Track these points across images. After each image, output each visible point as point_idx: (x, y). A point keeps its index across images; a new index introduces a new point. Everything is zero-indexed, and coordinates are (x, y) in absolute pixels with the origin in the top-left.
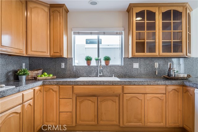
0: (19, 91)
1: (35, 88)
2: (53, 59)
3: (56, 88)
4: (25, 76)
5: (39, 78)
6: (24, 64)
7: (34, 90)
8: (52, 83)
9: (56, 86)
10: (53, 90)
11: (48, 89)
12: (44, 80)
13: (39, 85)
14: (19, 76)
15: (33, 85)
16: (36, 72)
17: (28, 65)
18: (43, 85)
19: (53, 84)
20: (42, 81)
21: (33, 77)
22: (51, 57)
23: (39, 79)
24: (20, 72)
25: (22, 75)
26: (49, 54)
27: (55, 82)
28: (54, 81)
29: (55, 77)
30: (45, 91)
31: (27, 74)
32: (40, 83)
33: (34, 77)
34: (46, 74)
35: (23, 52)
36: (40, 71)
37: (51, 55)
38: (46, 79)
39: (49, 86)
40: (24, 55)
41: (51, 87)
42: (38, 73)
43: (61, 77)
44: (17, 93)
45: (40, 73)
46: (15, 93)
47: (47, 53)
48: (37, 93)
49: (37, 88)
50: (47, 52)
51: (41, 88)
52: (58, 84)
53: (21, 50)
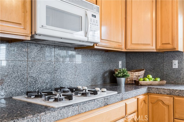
0: (122, 100)
1: (138, 97)
2: (160, 54)
3: (167, 100)
4: (124, 78)
5: (141, 82)
6: (120, 63)
7: (138, 99)
8: (161, 91)
9: (168, 98)
10: (163, 103)
11: (156, 100)
12: (150, 87)
13: (144, 93)
14: (117, 78)
15: (136, 91)
16: (137, 74)
17: (125, 64)
18: (148, 93)
19: (163, 93)
20: (147, 87)
21: (133, 81)
22: (158, 51)
23: (143, 84)
24: (119, 73)
25: (121, 77)
26: (154, 47)
27: (166, 91)
28: (165, 89)
29: (165, 82)
30: (152, 103)
31: (126, 76)
32: (144, 90)
33: (135, 81)
34: (150, 76)
35: (122, 46)
36: (141, 72)
37: (158, 47)
38: (151, 85)
39: (156, 96)
40: (123, 50)
41: (160, 97)
42: (139, 75)
43: (173, 82)
44: (119, 101)
45: (142, 75)
46: (118, 102)
47: (152, 46)
48: (141, 104)
49: (141, 97)
50: (151, 44)
51: (146, 98)
52: (171, 94)
53: (120, 44)
